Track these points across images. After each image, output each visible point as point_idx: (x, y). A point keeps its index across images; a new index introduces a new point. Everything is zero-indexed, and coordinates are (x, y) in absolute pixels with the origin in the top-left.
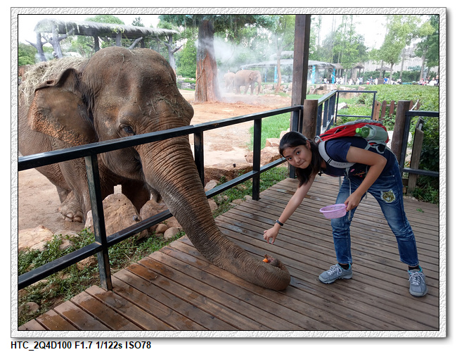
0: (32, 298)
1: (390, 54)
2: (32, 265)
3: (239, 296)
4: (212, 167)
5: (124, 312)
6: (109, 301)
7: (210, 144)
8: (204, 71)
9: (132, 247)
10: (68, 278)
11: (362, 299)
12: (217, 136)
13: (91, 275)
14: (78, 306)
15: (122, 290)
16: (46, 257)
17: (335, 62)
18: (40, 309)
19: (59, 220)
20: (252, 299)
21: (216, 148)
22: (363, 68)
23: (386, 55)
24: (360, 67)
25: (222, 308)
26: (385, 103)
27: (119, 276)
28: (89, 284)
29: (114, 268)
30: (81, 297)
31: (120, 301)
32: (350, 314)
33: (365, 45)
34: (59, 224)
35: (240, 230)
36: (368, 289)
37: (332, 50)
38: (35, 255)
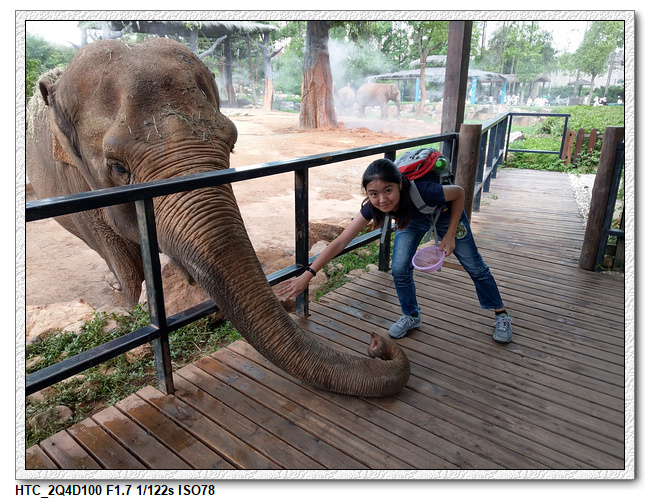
0: (62, 400)
1: (590, 60)
2: (64, 353)
3: (357, 410)
4: (320, 222)
5: (190, 426)
6: (168, 409)
7: (319, 189)
8: (313, 84)
9: (205, 333)
10: (114, 373)
11: (541, 423)
12: (329, 178)
13: (145, 371)
14: (125, 414)
15: (188, 394)
16: (83, 344)
17: (506, 72)
18: (74, 416)
19: (106, 291)
20: (376, 416)
21: (327, 196)
22: (549, 81)
23: (585, 62)
24: (543, 80)
25: (331, 426)
26: (581, 132)
27: (185, 373)
28: (142, 384)
29: (179, 362)
30: (131, 402)
31: (185, 411)
32: (522, 446)
33: (552, 46)
34: (106, 297)
35: (359, 314)
36: (550, 408)
37: (503, 55)
38: (69, 340)
